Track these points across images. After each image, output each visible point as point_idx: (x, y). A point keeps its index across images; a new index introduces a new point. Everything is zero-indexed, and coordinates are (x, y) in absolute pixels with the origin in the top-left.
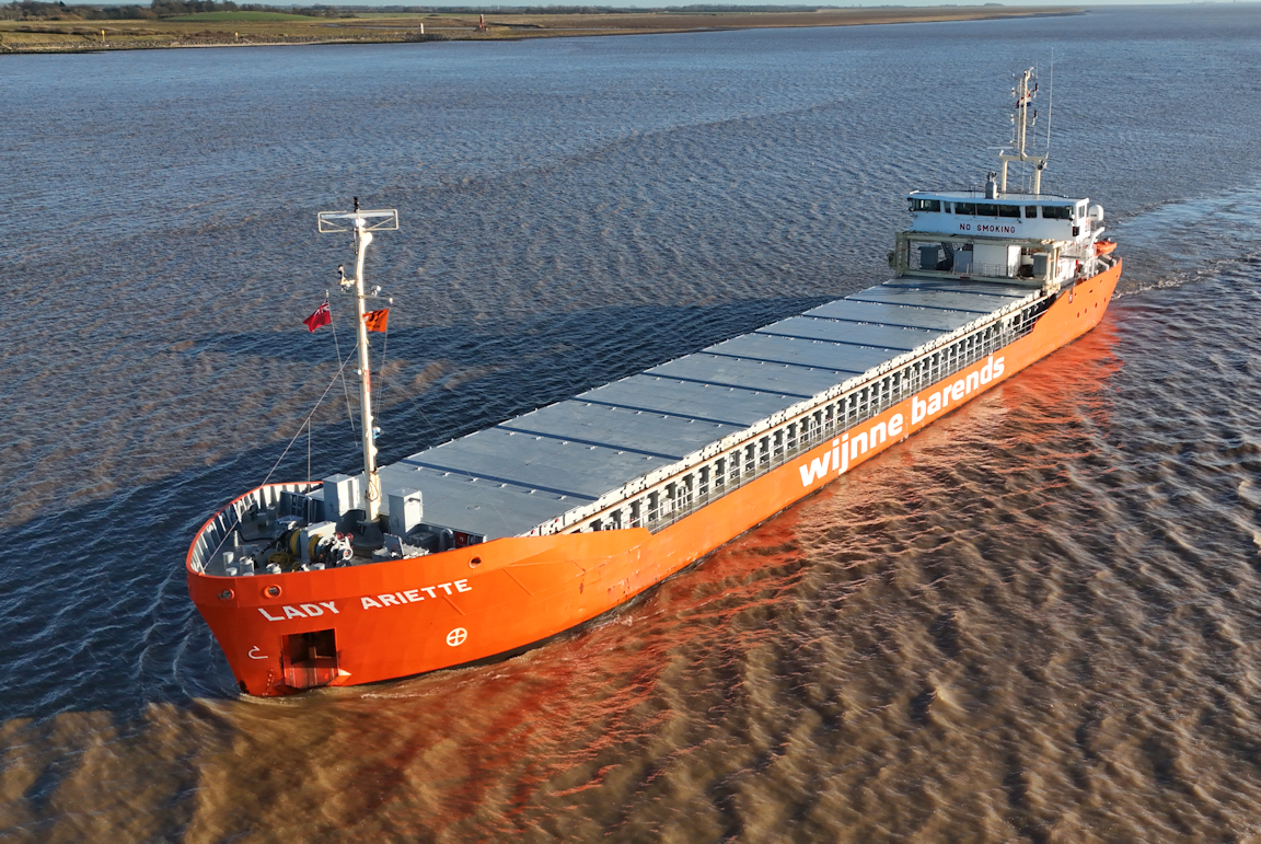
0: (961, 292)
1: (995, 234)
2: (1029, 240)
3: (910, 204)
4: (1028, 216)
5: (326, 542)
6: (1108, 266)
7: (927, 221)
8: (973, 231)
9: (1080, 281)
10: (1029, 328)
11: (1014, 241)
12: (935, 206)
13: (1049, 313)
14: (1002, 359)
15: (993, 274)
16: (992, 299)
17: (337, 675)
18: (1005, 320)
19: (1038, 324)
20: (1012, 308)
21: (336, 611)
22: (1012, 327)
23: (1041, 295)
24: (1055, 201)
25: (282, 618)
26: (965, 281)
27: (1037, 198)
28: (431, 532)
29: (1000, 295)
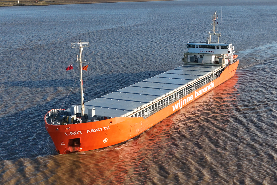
0: (202, 67)
1: (209, 53)
2: (218, 54)
3: (187, 46)
4: (217, 48)
5: (75, 119)
6: (236, 61)
7: (192, 50)
8: (204, 52)
9: (230, 65)
10: (219, 76)
11: (214, 54)
12: (193, 46)
13: (224, 72)
14: (214, 83)
15: (209, 63)
16: (210, 68)
17: (80, 149)
18: (214, 74)
19: (221, 75)
20: (215, 71)
21: (81, 133)
22: (215, 75)
23: (221, 68)
24: (223, 44)
25: (70, 135)
26: (202, 65)
27: (218, 43)
28: (98, 117)
29: (212, 68)
